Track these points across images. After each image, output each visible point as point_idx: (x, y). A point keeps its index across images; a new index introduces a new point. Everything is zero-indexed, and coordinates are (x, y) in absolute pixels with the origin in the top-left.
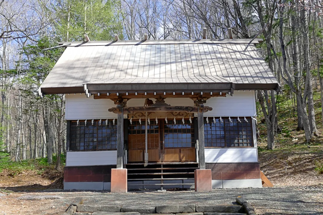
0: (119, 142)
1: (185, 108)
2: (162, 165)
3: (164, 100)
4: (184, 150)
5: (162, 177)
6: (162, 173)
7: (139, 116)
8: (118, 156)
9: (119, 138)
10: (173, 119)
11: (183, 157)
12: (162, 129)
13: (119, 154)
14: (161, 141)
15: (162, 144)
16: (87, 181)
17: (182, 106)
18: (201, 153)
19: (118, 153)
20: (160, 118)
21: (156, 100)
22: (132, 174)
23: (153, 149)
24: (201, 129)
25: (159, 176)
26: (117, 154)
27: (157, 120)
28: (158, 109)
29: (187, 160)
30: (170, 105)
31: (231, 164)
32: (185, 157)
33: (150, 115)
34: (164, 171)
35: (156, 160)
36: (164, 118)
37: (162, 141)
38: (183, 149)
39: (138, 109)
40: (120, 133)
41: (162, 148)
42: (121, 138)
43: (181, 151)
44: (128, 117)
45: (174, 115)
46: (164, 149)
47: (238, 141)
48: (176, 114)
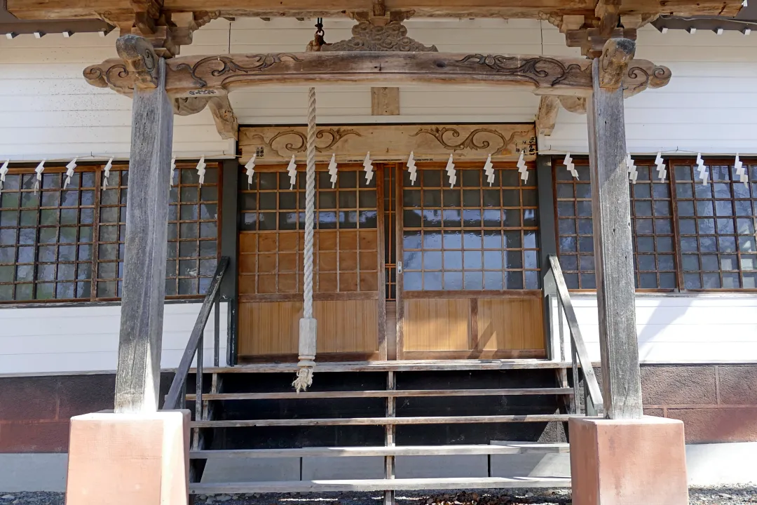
0: (135, 252)
1: (519, 64)
2: (391, 375)
3: (405, 22)
4: (490, 303)
5: (390, 437)
6: (390, 420)
7: (289, 147)
8: (125, 339)
9: (134, 233)
10: (445, 164)
11: (487, 336)
12: (394, 209)
13: (133, 329)
14: (387, 262)
15: (391, 275)
16: (33, 447)
17: (506, 52)
18: (616, 323)
19: (128, 317)
20: (382, 157)
21: (356, 22)
22: (238, 423)
23: (350, 298)
24: (611, 183)
25: (375, 436)
26: (123, 324)
27: (368, 168)
28: (368, 66)
29: (508, 347)
30: (434, 49)
31: (708, 371)
32: (494, 335)
33: (339, 144)
34: (403, 407)
35: (367, 350)
36: (402, 158)
37: (394, 261)
38: (487, 298)
39: (253, 69)
40: (142, 205)
41: (390, 294)
42: (145, 231)
43: (480, 309)
44: (239, 152)
45: (446, 145)
46: (401, 298)
47: (737, 265)
48: (460, 140)
